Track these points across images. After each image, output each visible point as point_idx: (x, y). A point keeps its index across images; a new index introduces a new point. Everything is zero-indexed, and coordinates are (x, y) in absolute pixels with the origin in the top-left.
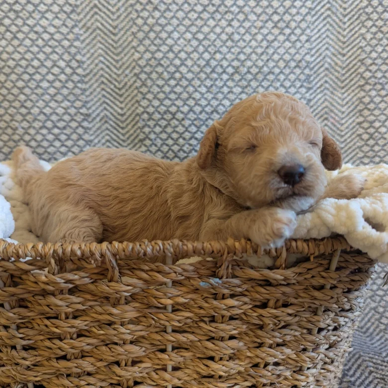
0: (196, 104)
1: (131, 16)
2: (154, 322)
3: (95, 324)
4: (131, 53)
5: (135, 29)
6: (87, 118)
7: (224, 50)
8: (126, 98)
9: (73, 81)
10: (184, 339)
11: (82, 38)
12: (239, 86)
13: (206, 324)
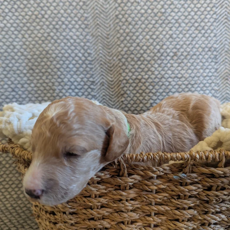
0: (152, 74)
2: (145, 200)
3: (112, 201)
6: (93, 83)
7: (168, 43)
10: (163, 209)
11: (91, 41)
12: (176, 63)
13: (175, 200)
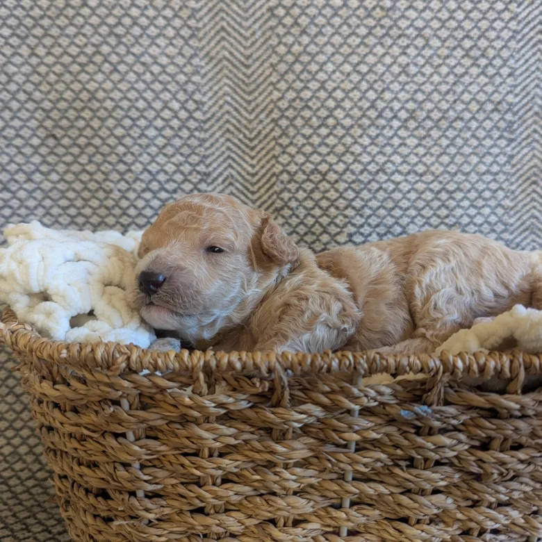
0: (355, 161)
1: (270, 42)
2: (330, 465)
3: (248, 466)
4: (268, 91)
5: (274, 59)
6: (205, 178)
7: (396, 87)
8: (259, 152)
9: (188, 129)
10: (371, 492)
11: (203, 71)
12: (415, 137)
13: (402, 470)
